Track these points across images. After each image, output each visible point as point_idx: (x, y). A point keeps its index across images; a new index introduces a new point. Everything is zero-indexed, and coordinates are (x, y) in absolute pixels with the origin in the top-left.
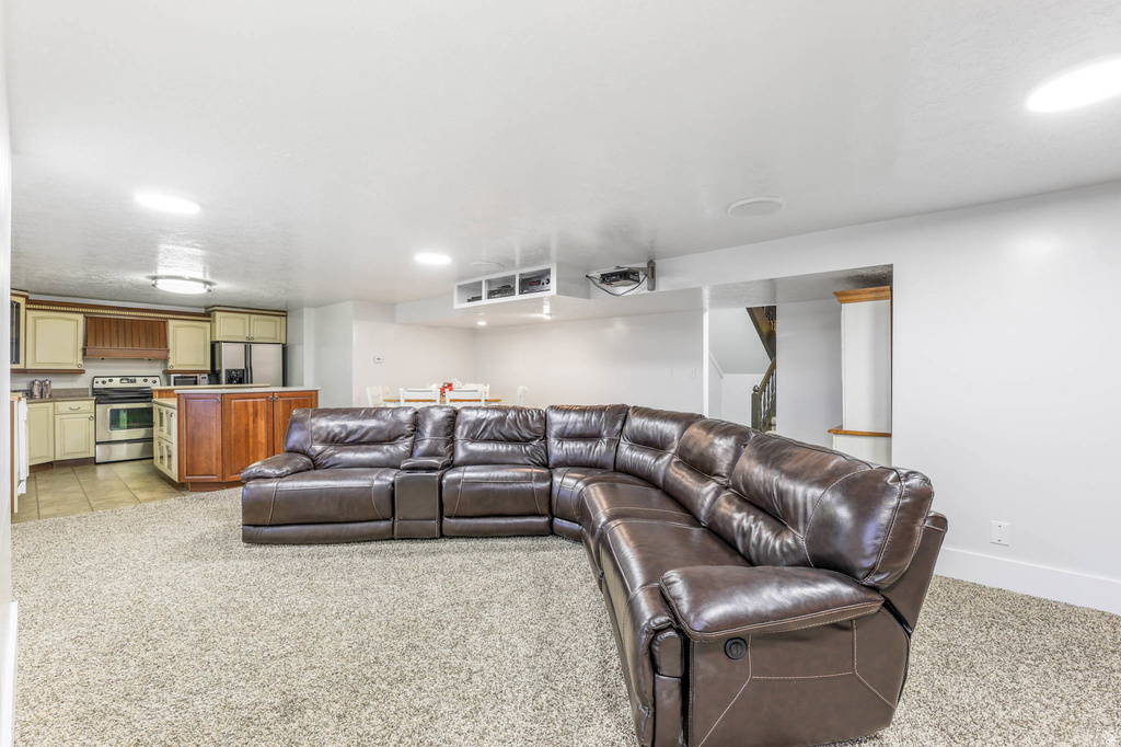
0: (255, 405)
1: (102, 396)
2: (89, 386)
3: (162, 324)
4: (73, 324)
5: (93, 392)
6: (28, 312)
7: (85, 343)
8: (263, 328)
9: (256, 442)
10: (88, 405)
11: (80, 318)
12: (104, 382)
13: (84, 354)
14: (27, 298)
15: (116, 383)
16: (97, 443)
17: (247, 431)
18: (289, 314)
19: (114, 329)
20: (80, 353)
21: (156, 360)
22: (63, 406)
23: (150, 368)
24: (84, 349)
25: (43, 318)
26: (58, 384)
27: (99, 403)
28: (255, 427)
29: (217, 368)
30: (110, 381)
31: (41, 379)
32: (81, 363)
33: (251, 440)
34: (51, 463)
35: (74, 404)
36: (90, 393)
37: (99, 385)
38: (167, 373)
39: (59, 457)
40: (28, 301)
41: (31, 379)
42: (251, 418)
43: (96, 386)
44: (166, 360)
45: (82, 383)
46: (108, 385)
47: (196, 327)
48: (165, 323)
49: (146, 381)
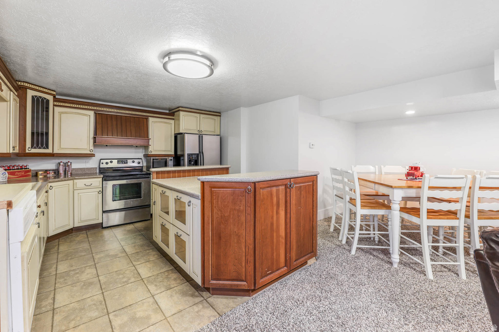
0: (278, 191)
1: (106, 174)
2: (96, 166)
3: (145, 120)
4: (86, 118)
5: (100, 171)
6: (55, 108)
7: (95, 133)
8: (207, 124)
9: (278, 236)
10: (97, 181)
11: (92, 113)
12: (107, 163)
13: (95, 142)
14: (54, 97)
15: (115, 164)
16: (104, 212)
17: (272, 224)
18: (222, 114)
19: (114, 123)
20: (92, 141)
21: (141, 146)
22: (80, 183)
23: (135, 153)
24: (95, 138)
25: (66, 113)
26: (76, 165)
27: (106, 180)
28: (278, 219)
29: (179, 153)
30: (111, 162)
31: (65, 161)
32: (92, 148)
33: (275, 234)
34: (72, 229)
35: (88, 181)
36: (98, 171)
37: (104, 166)
38: (146, 156)
39: (77, 224)
40: (55, 100)
41: (58, 161)
42: (275, 208)
43: (102, 166)
44: (146, 147)
45: (92, 164)
46: (110, 165)
47: (165, 123)
48: (147, 118)
49: (133, 162)
